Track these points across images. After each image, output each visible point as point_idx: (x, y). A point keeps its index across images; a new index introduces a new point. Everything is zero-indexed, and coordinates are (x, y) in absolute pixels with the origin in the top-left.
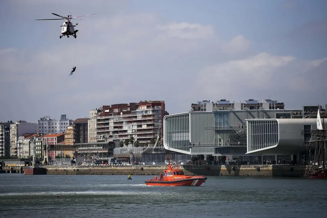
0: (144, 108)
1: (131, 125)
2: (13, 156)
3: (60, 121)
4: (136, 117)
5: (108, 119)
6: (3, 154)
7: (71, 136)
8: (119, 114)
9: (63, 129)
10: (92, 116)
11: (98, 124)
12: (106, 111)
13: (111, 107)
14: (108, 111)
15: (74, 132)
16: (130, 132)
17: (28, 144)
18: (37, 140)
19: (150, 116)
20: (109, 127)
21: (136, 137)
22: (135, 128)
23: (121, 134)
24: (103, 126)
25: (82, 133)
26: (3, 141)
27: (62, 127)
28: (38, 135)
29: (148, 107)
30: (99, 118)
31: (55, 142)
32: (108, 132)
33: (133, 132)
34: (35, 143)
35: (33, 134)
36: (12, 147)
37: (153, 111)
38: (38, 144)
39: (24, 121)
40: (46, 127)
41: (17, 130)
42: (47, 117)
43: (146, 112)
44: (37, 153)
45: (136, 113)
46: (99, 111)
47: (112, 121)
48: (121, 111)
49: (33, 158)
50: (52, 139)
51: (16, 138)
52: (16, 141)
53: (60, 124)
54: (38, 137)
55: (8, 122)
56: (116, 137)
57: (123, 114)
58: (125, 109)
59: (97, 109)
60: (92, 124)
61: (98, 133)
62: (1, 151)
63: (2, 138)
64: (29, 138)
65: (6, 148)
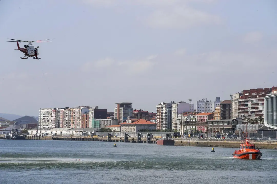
0: (276, 92)
2: (174, 129)
3: (215, 102)
5: (247, 101)
6: (166, 128)
7: (218, 115)
8: (256, 97)
10: (235, 99)
11: (239, 105)
12: (246, 94)
13: (250, 91)
14: (247, 94)
15: (221, 111)
17: (186, 120)
18: (192, 117)
20: (248, 108)
23: (257, 114)
24: (243, 106)
25: (227, 112)
26: (166, 117)
28: (194, 113)
30: (240, 100)
31: (206, 119)
32: (247, 112)
34: (191, 120)
35: (189, 112)
36: (173, 123)
38: (193, 121)
39: (184, 102)
40: (203, 107)
41: (177, 109)
42: (205, 99)
44: (192, 128)
46: (241, 94)
47: (250, 103)
48: (258, 95)
49: (189, 132)
50: (204, 117)
51: (176, 115)
52: (176, 118)
53: (214, 105)
54: (194, 115)
56: (253, 116)
57: (259, 97)
58: (261, 93)
59: (240, 93)
60: (235, 105)
61: (239, 113)
62: (165, 126)
63: (166, 116)
64: (187, 115)
65: (169, 124)
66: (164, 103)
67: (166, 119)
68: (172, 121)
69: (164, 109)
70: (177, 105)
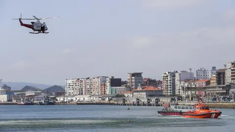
2: (177, 94)
3: (211, 71)
6: (171, 93)
7: (214, 81)
11: (232, 73)
15: (216, 78)
17: (187, 86)
18: (192, 84)
25: (222, 79)
26: (171, 84)
28: (194, 81)
30: (232, 69)
31: (204, 85)
34: (191, 86)
35: (190, 80)
39: (185, 71)
40: (201, 75)
41: (180, 77)
42: (202, 68)
44: (192, 92)
49: (190, 96)
50: (202, 83)
51: (179, 82)
52: (179, 85)
55: (175, 71)
59: (232, 63)
60: (228, 73)
61: (232, 79)
64: (188, 82)
65: (173, 89)
66: (169, 73)
68: (176, 88)
69: (169, 77)
70: (180, 74)
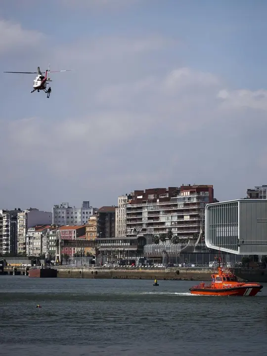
0: (187, 194)
1: (169, 215)
2: (20, 253)
3: (82, 209)
4: (176, 205)
5: (141, 208)
6: (8, 250)
7: (94, 229)
8: (155, 201)
9: (85, 220)
10: (121, 204)
11: (128, 214)
12: (138, 197)
13: (145, 192)
14: (141, 197)
15: (97, 223)
16: (168, 224)
17: (40, 238)
18: (51, 233)
19: (194, 204)
20: (142, 218)
21: (175, 232)
22: (175, 219)
23: (157, 227)
24: (134, 216)
25: (108, 224)
26: (8, 233)
27: (84, 217)
28: (53, 227)
29: (191, 193)
30: (129, 206)
31: (74, 236)
32: (141, 225)
33: (172, 225)
34: (48, 237)
35: (45, 225)
36: (20, 242)
37: (198, 198)
38: (53, 239)
39: (36, 209)
40: (63, 217)
41: (27, 220)
42: (65, 204)
43: (189, 199)
44: (50, 249)
45: (176, 200)
46: (130, 197)
47: (146, 210)
48: (158, 198)
49: (46, 256)
50: (70, 232)
51: (25, 230)
52: (24, 234)
53: (81, 213)
54: (53, 229)
55: (16, 209)
56: (151, 230)
57: (160, 201)
58: (163, 195)
59: (128, 195)
60: (121, 214)
61: (128, 225)
62: (6, 247)
63: (7, 231)
64: (42, 230)
65: (12, 243)
66: (4, 212)
67: (7, 235)
68: (18, 240)
69: (5, 219)
70: (26, 213)
